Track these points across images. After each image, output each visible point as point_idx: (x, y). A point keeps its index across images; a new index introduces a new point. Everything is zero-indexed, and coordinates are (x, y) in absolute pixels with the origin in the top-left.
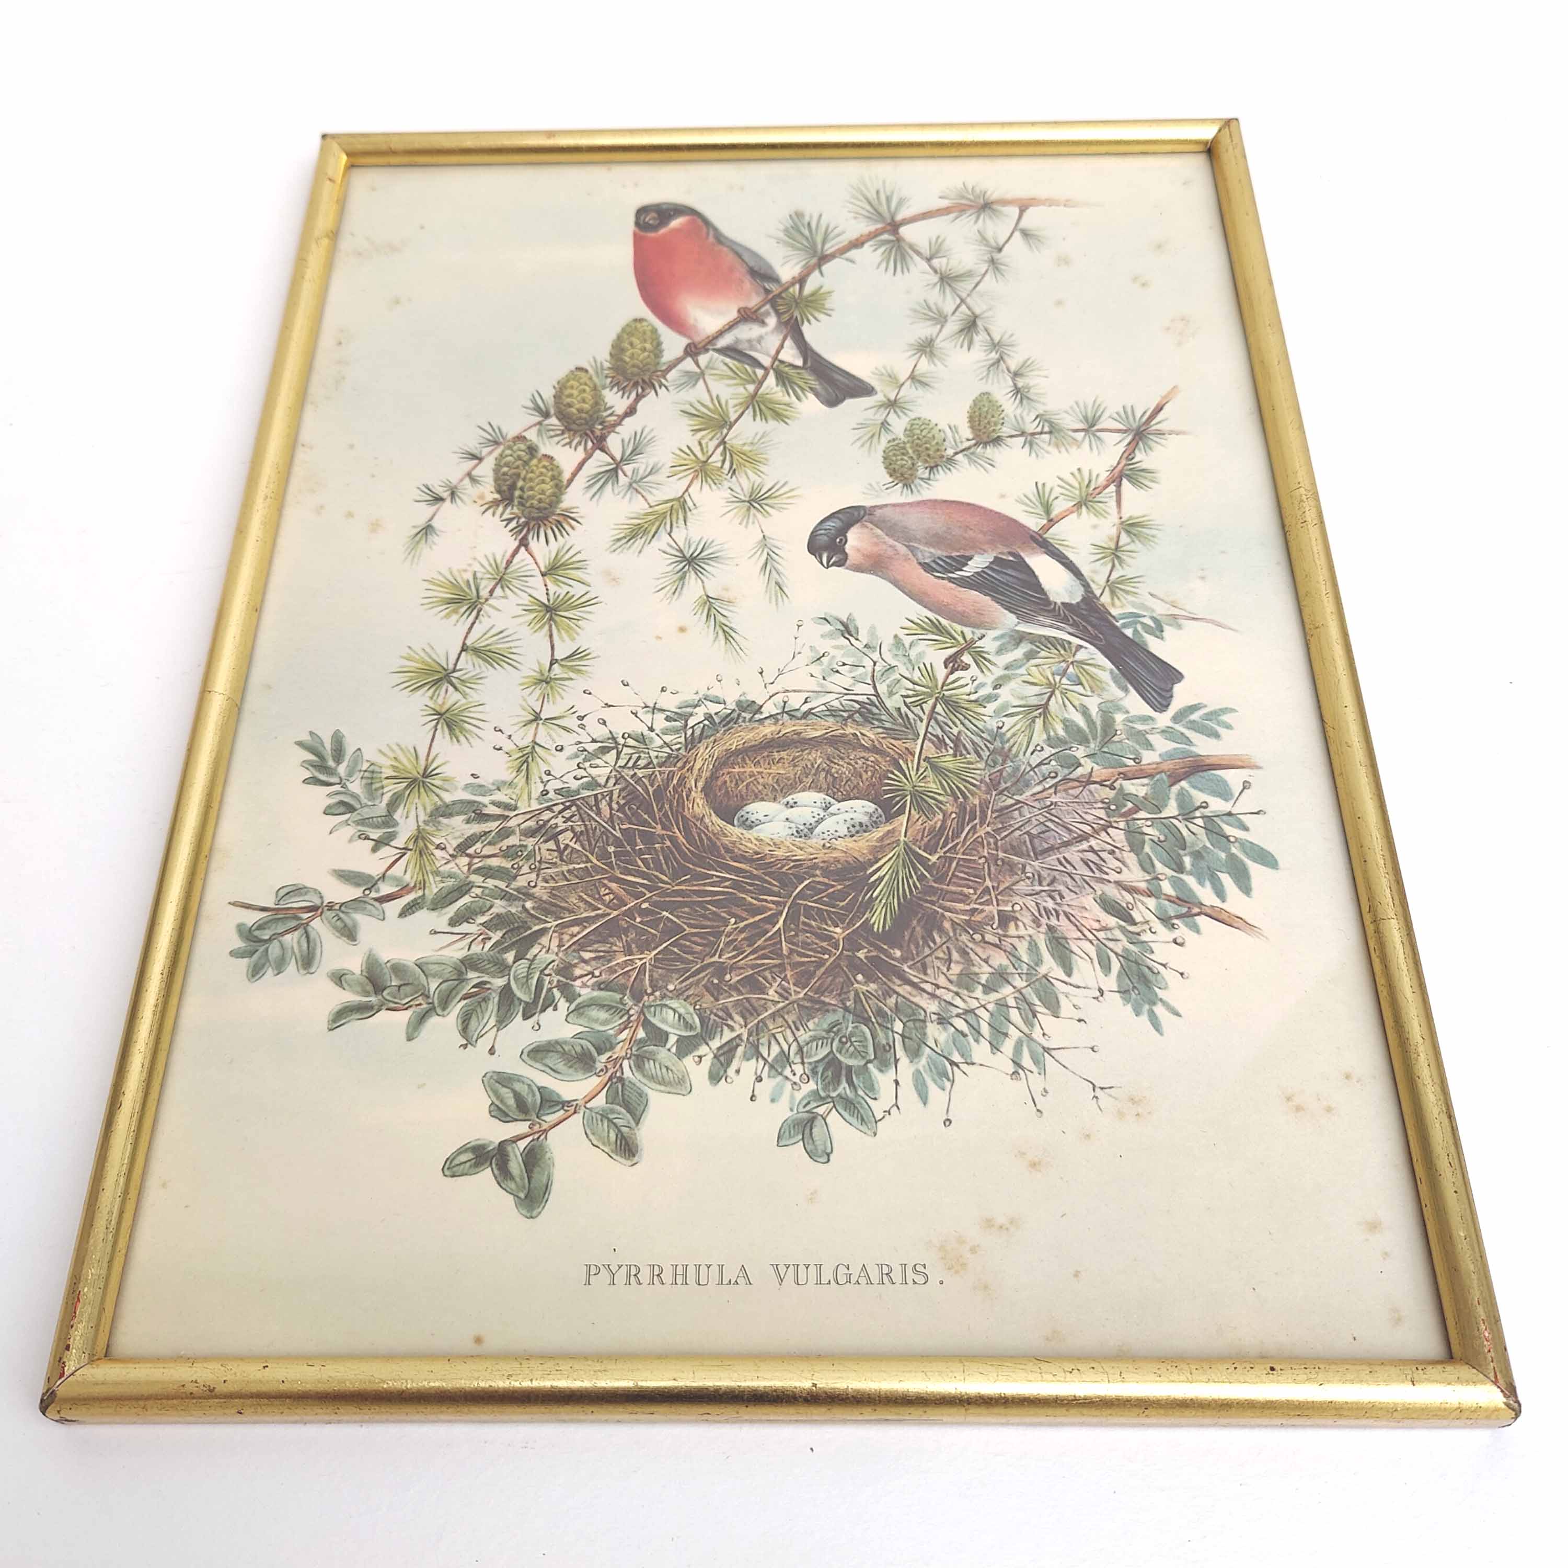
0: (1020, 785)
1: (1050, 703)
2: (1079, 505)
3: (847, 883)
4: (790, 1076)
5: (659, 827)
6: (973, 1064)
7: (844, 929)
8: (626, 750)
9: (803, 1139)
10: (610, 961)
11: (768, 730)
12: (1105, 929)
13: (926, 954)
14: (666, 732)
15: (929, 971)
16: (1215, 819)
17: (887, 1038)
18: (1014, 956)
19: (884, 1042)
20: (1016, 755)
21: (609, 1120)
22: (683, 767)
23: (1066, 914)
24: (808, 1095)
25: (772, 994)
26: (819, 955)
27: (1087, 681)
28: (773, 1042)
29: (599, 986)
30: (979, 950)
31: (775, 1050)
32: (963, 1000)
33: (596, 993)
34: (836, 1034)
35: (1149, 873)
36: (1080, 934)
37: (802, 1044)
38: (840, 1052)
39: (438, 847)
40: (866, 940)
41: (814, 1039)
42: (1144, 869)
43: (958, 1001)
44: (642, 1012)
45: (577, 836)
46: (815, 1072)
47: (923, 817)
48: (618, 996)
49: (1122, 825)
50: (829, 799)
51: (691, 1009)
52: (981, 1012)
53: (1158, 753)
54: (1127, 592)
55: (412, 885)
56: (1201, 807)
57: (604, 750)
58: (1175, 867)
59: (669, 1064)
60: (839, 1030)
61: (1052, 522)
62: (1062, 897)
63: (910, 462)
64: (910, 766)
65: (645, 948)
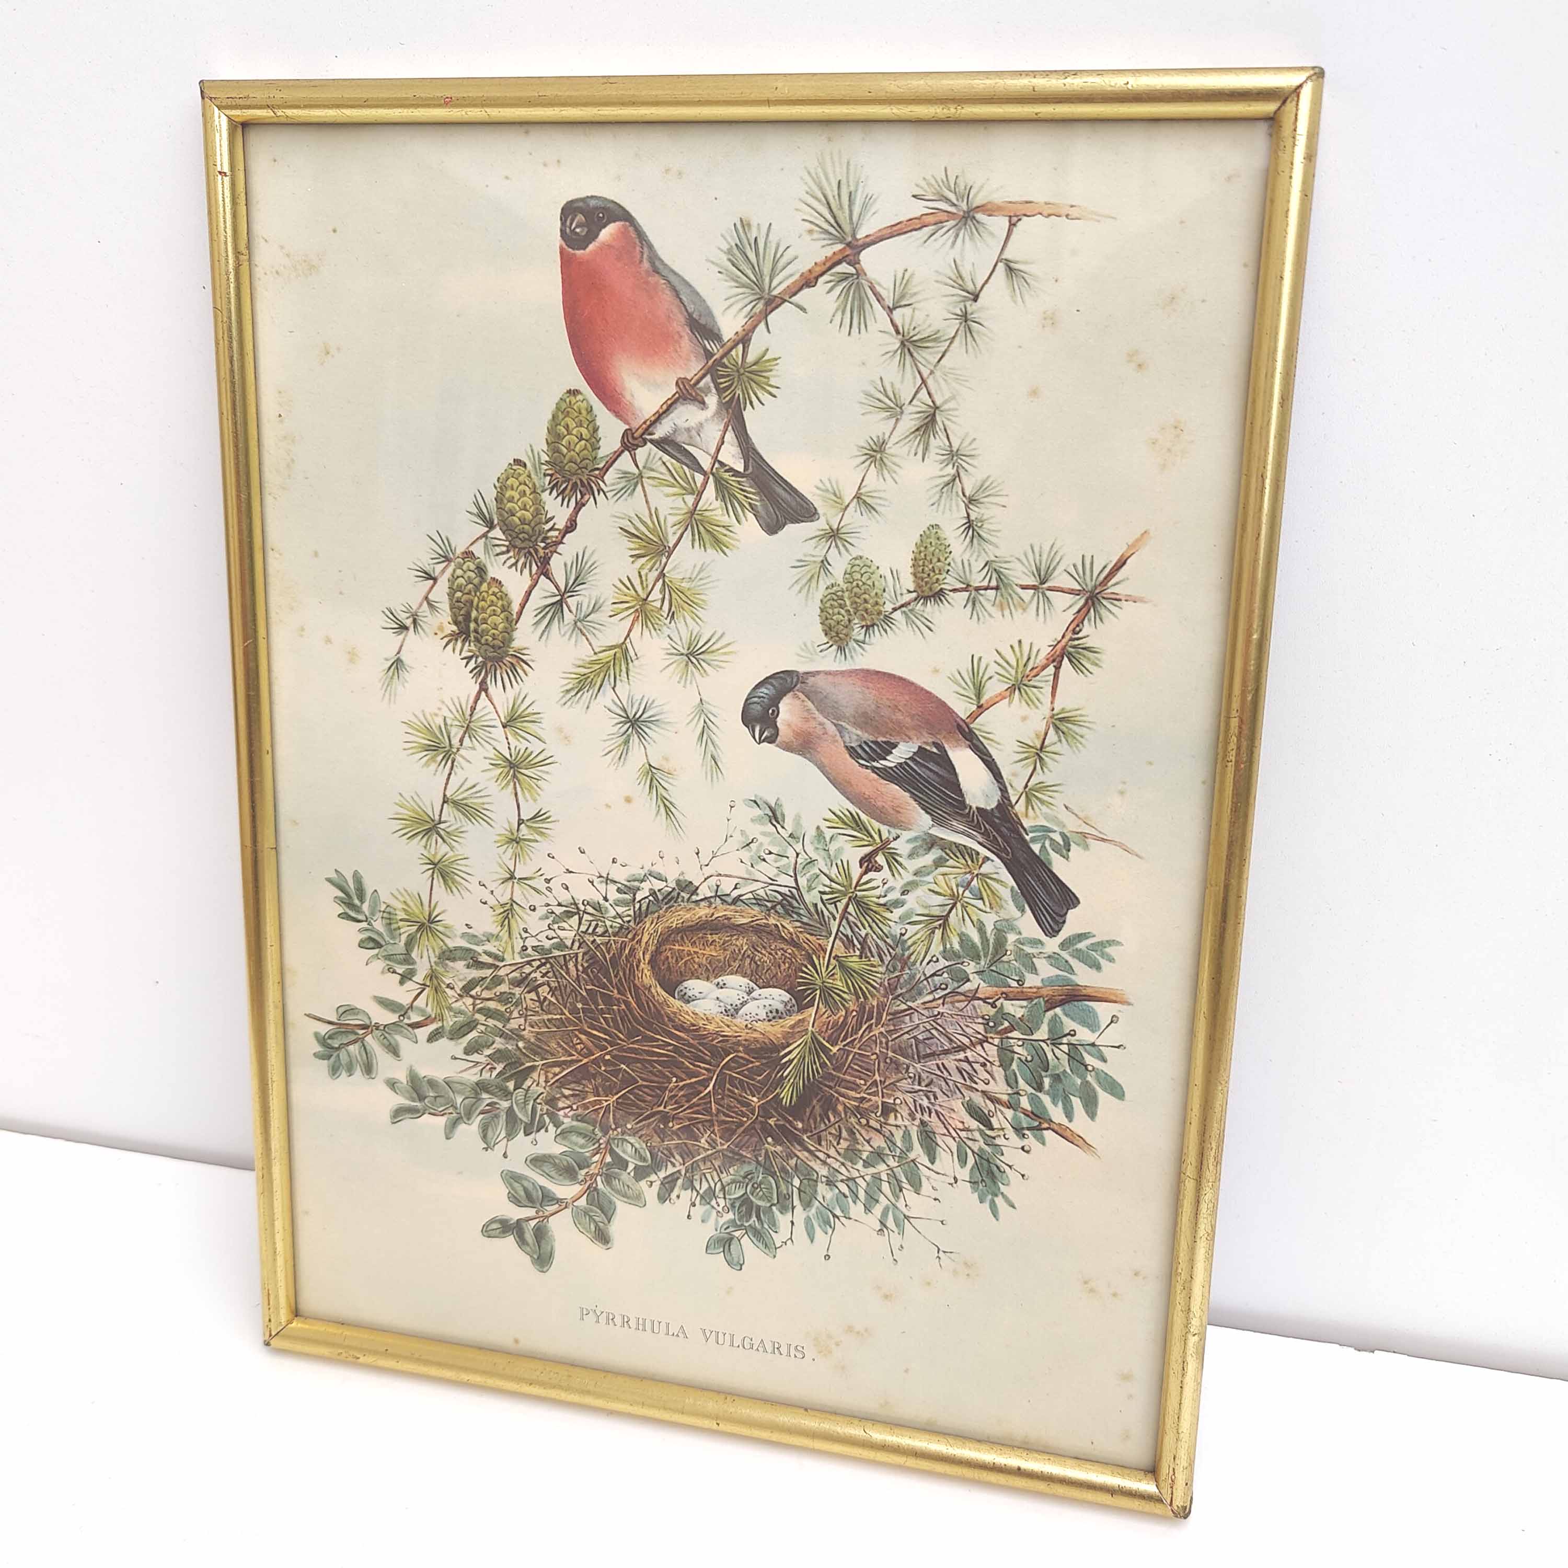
0: (914, 992)
1: (951, 915)
2: (1012, 689)
3: (764, 1061)
4: (716, 1206)
5: (616, 991)
6: (850, 1219)
7: (759, 1099)
8: (586, 917)
9: (723, 1251)
10: (584, 1099)
11: (703, 912)
12: (967, 1130)
13: (821, 1129)
14: (618, 903)
15: (823, 1143)
16: (1079, 1047)
17: (787, 1190)
18: (891, 1141)
19: (785, 1192)
20: (914, 963)
21: (590, 1217)
22: (633, 939)
23: (936, 1112)
24: (728, 1222)
25: (703, 1143)
26: (739, 1117)
27: (988, 896)
28: (704, 1180)
29: (577, 1118)
30: (863, 1132)
31: (705, 1186)
32: (849, 1171)
33: (575, 1123)
34: (750, 1180)
35: (1012, 1088)
36: (945, 1131)
37: (725, 1184)
38: (752, 1195)
39: (448, 986)
40: (776, 1111)
41: (733, 1182)
42: (1008, 1085)
43: (843, 1170)
44: (608, 1142)
45: (552, 991)
46: (733, 1206)
47: (829, 1011)
48: (591, 1128)
49: (996, 1042)
50: (752, 984)
51: (644, 1146)
52: (859, 1181)
53: (1041, 978)
54: (1042, 802)
55: (433, 1016)
56: (1069, 1034)
57: (569, 914)
58: (1035, 1086)
59: (629, 1184)
60: (752, 1178)
61: (981, 709)
62: (936, 1098)
63: (846, 618)
64: (822, 962)
65: (609, 1092)
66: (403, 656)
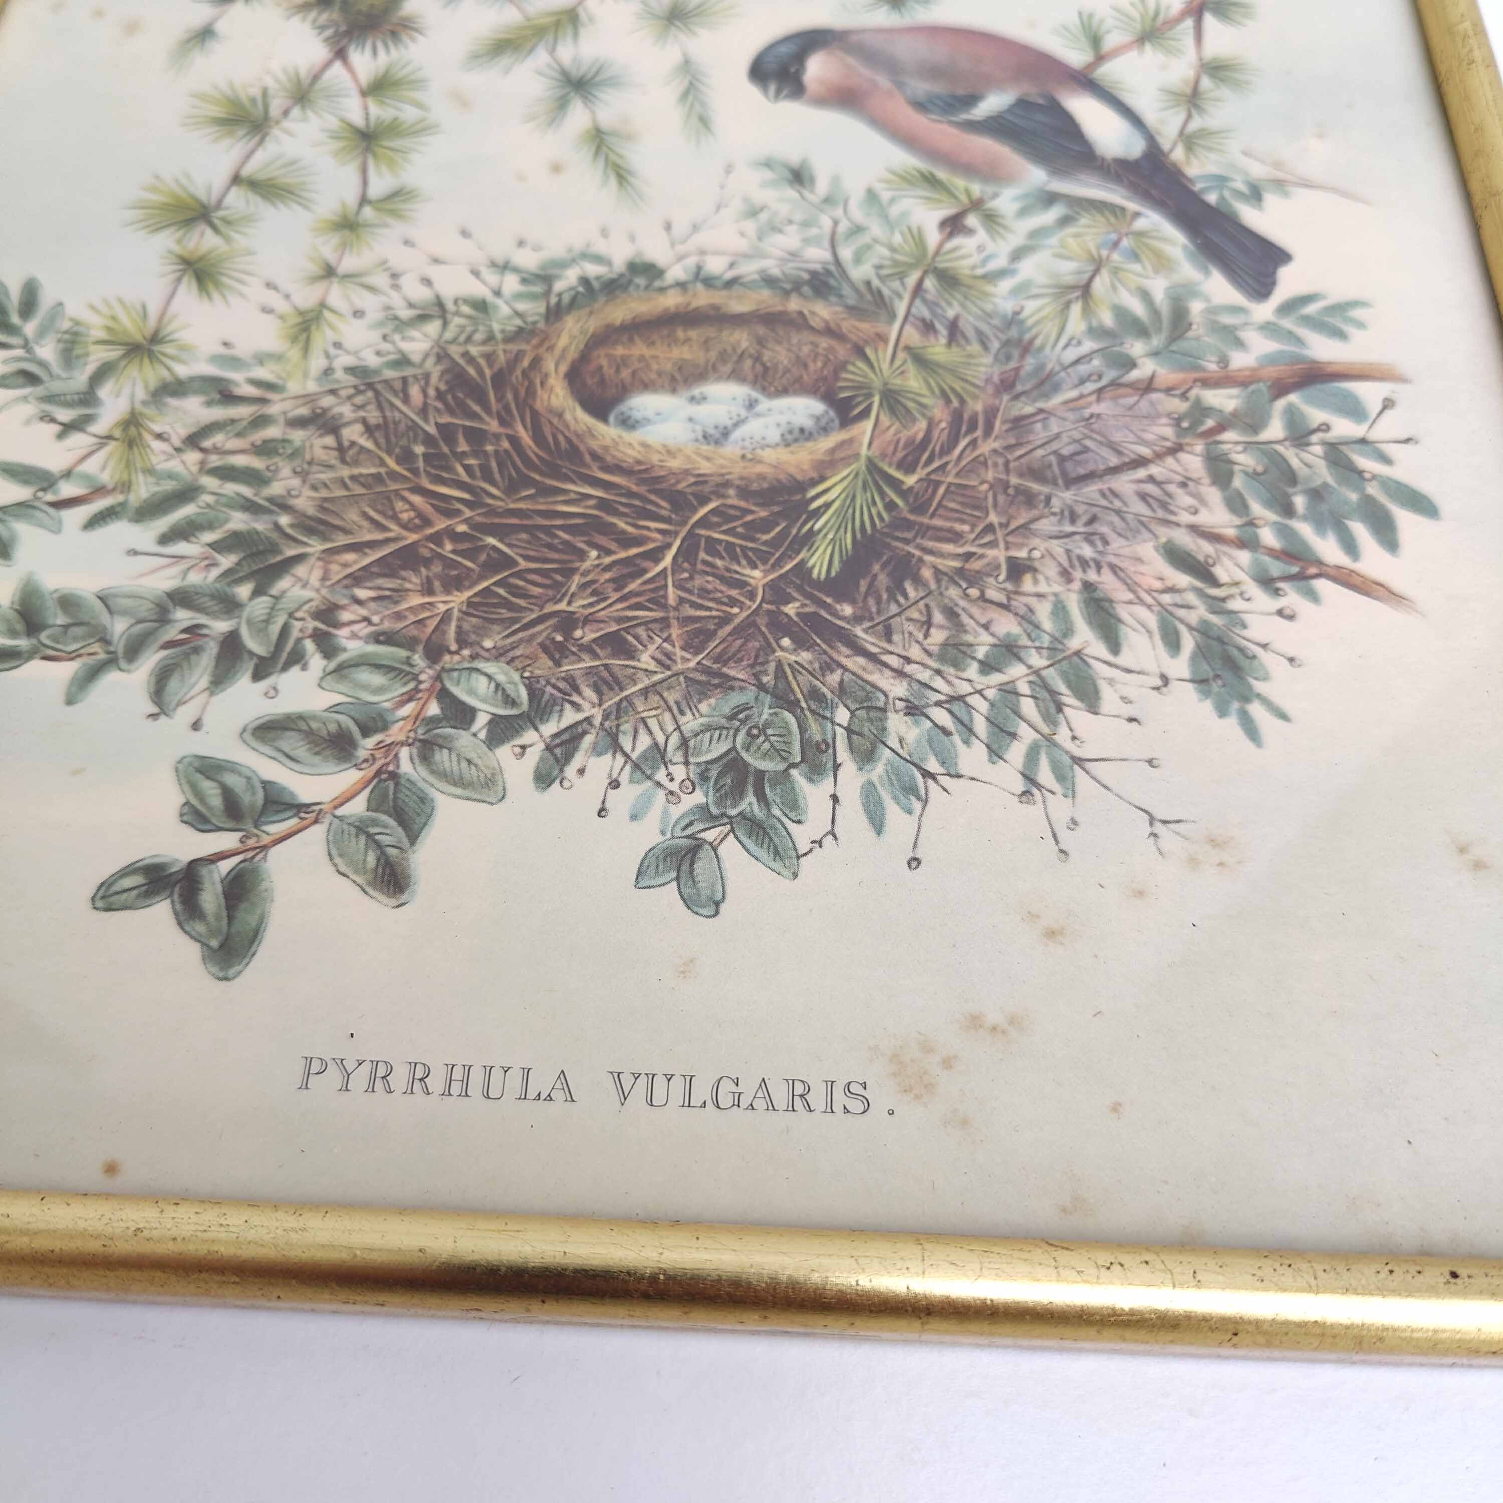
0: (1046, 387)
1: (1094, 283)
2: (1140, 41)
3: (776, 509)
4: (665, 781)
5: (494, 422)
6: (959, 776)
7: (766, 573)
8: (458, 320)
9: (677, 879)
10: (397, 603)
11: (671, 301)
12: (1171, 590)
13: (891, 614)
14: (519, 296)
15: (896, 638)
16: (1340, 446)
17: (824, 732)
18: (1031, 623)
19: (818, 737)
20: (1041, 349)
21: (369, 836)
22: (538, 345)
23: (1111, 566)
24: (691, 811)
25: (646, 660)
26: (724, 608)
27: (1148, 256)
28: (642, 731)
29: (376, 638)
30: (975, 611)
31: (644, 741)
32: (949, 683)
33: (372, 648)
34: (743, 722)
35: (1239, 516)
36: (1133, 596)
37: (687, 735)
38: (747, 750)
39: (160, 436)
40: (800, 589)
41: (708, 728)
42: (1232, 510)
43: (939, 683)
44: (438, 678)
45: (369, 430)
46: (704, 777)
47: (897, 425)
48: (403, 653)
49: (1199, 449)
50: (755, 394)
51: (516, 677)
52: (975, 700)
53: (1253, 355)
54: (1207, 149)
55: (110, 486)
56: (1319, 430)
57: (423, 318)
58: (1278, 508)
59: (472, 756)
60: (747, 718)
61: (1100, 58)
62: (1106, 543)
64: (883, 357)
65: (453, 584)
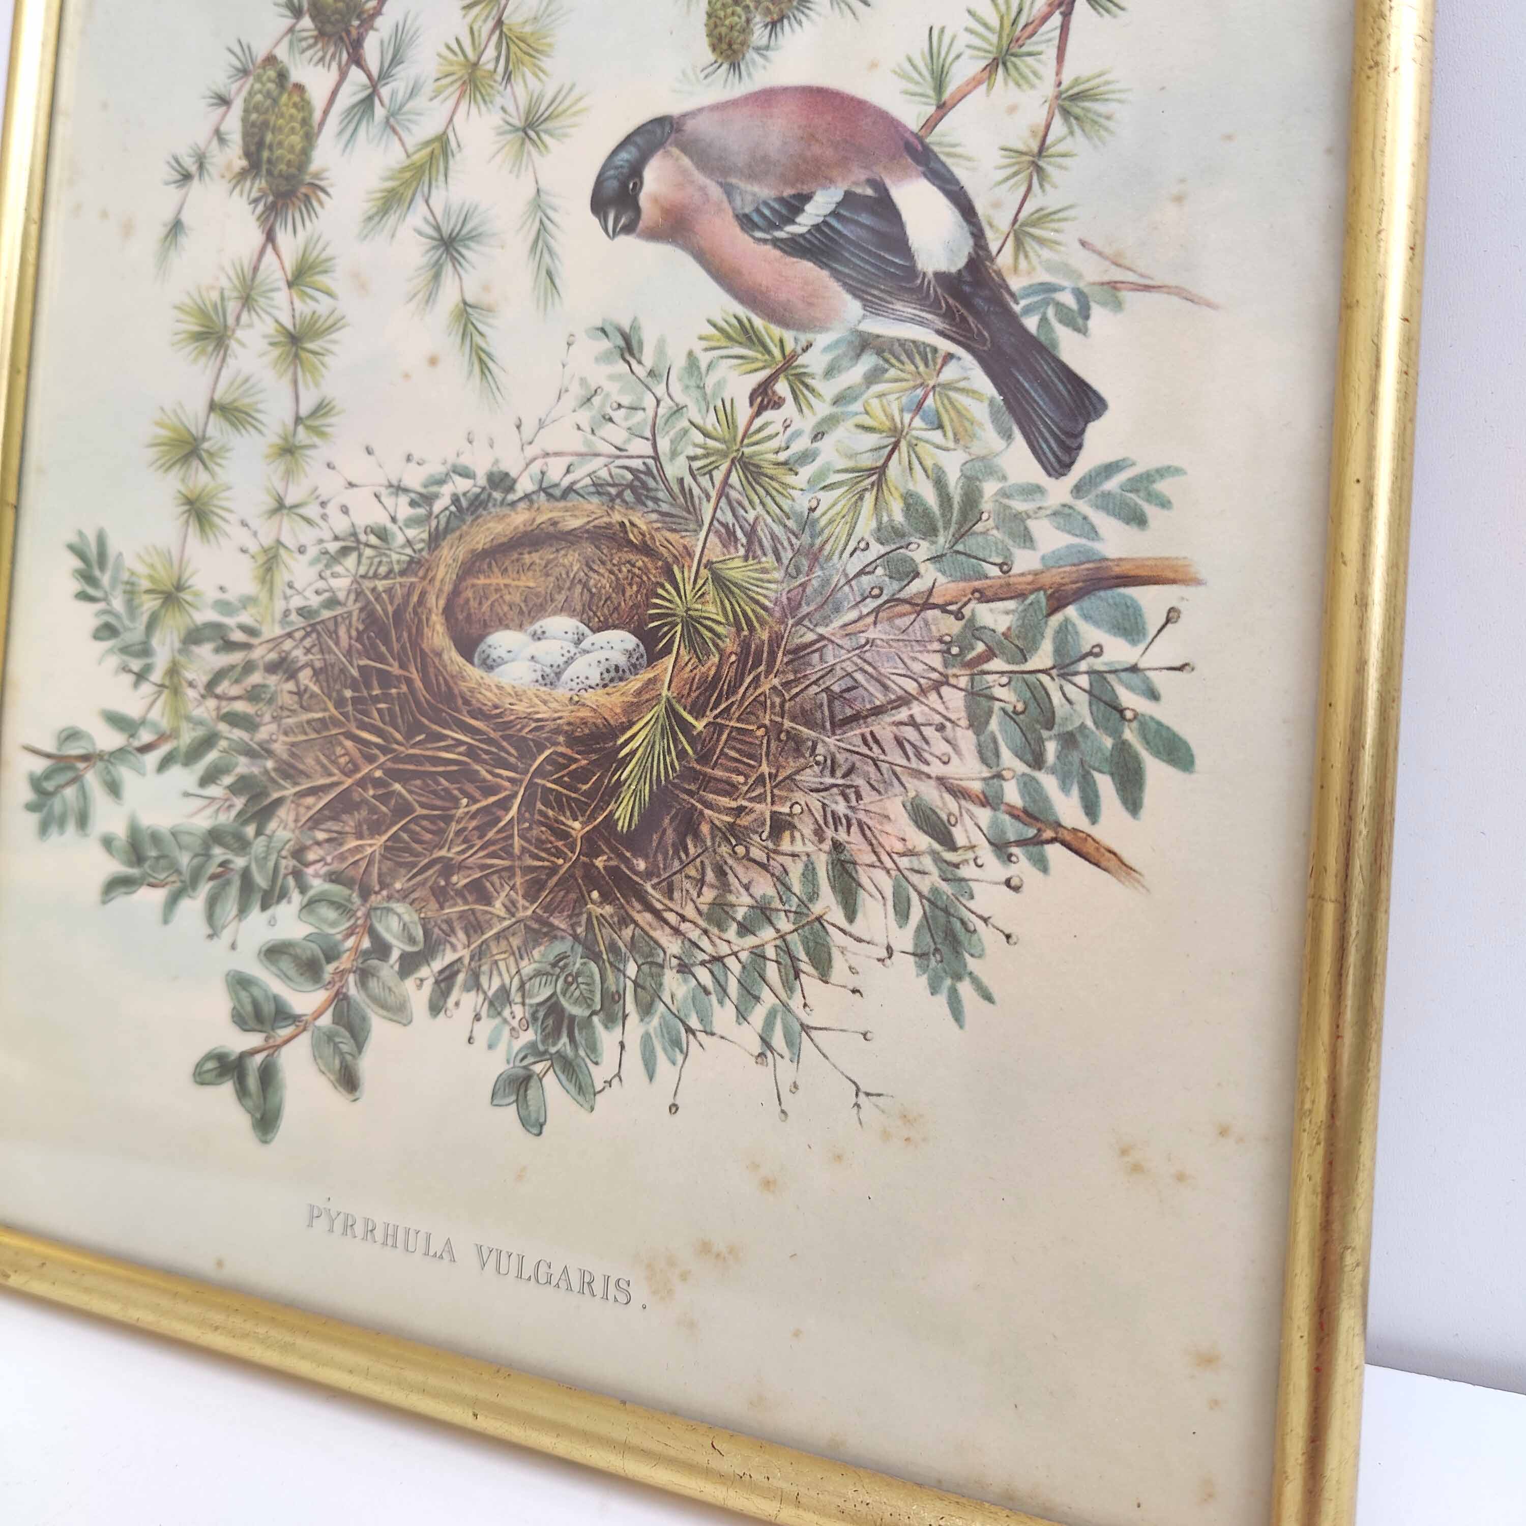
0: (828, 608)
1: (891, 464)
2: (992, 67)
3: (594, 757)
4: (509, 1018)
5: (396, 664)
6: (713, 1034)
7: (584, 824)
8: (368, 552)
9: (517, 1101)
10: (341, 844)
11: (519, 519)
12: (910, 853)
13: (674, 870)
14: (409, 523)
15: (677, 895)
16: (1108, 676)
17: (617, 985)
18: (784, 884)
19: (613, 988)
20: (829, 558)
21: (335, 1045)
22: (424, 578)
23: (860, 824)
24: (526, 1046)
25: (498, 907)
26: (553, 859)
27: (951, 420)
28: (495, 972)
29: (334, 877)
30: (740, 870)
31: (496, 983)
32: (712, 942)
33: (328, 886)
34: (563, 969)
35: (988, 765)
36: (874, 858)
37: (525, 978)
38: (564, 996)
40: (608, 843)
41: (538, 973)
42: (984, 760)
43: (705, 943)
44: (368, 916)
45: (316, 673)
46: (534, 1017)
47: (694, 660)
48: (346, 891)
49: (963, 682)
50: (583, 628)
51: (415, 917)
52: (731, 962)
53: (1039, 554)
54: (1041, 241)
55: (168, 733)
56: (1090, 654)
57: (345, 551)
58: (1029, 757)
59: (391, 984)
60: (566, 965)
61: (943, 108)
62: (859, 797)
63: (744, 18)
64: (685, 576)
65: (376, 828)
66: (185, 218)
